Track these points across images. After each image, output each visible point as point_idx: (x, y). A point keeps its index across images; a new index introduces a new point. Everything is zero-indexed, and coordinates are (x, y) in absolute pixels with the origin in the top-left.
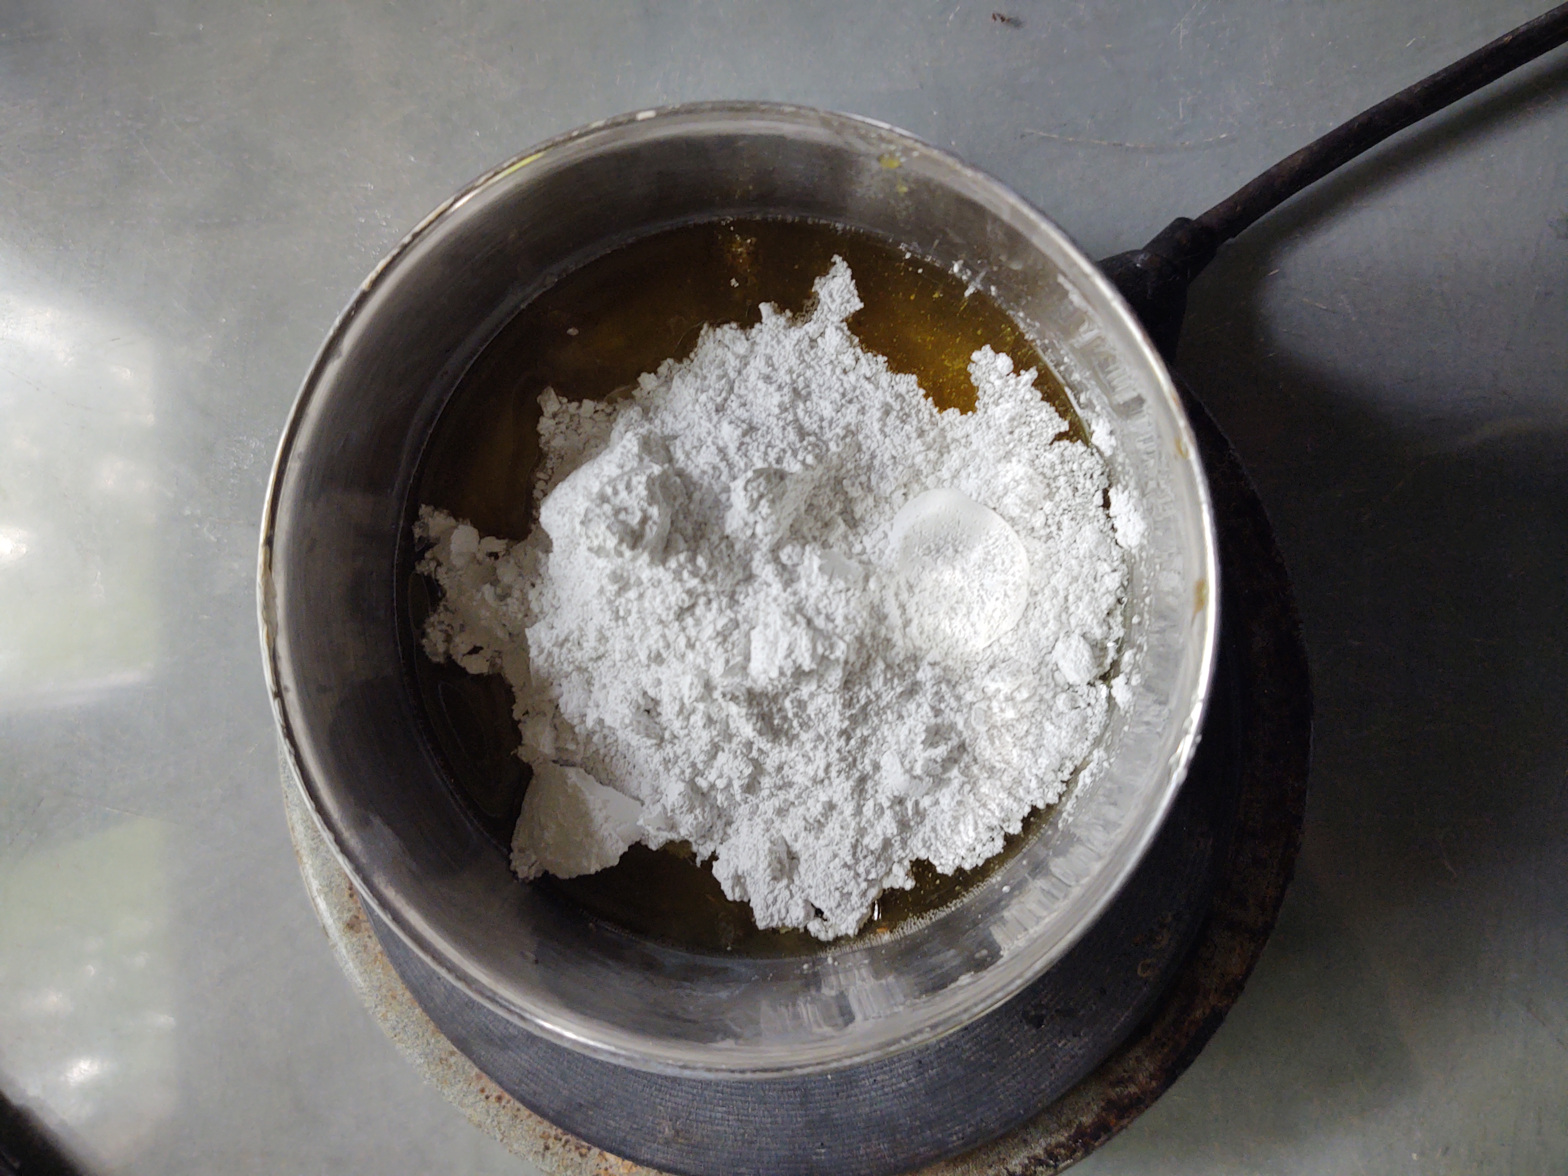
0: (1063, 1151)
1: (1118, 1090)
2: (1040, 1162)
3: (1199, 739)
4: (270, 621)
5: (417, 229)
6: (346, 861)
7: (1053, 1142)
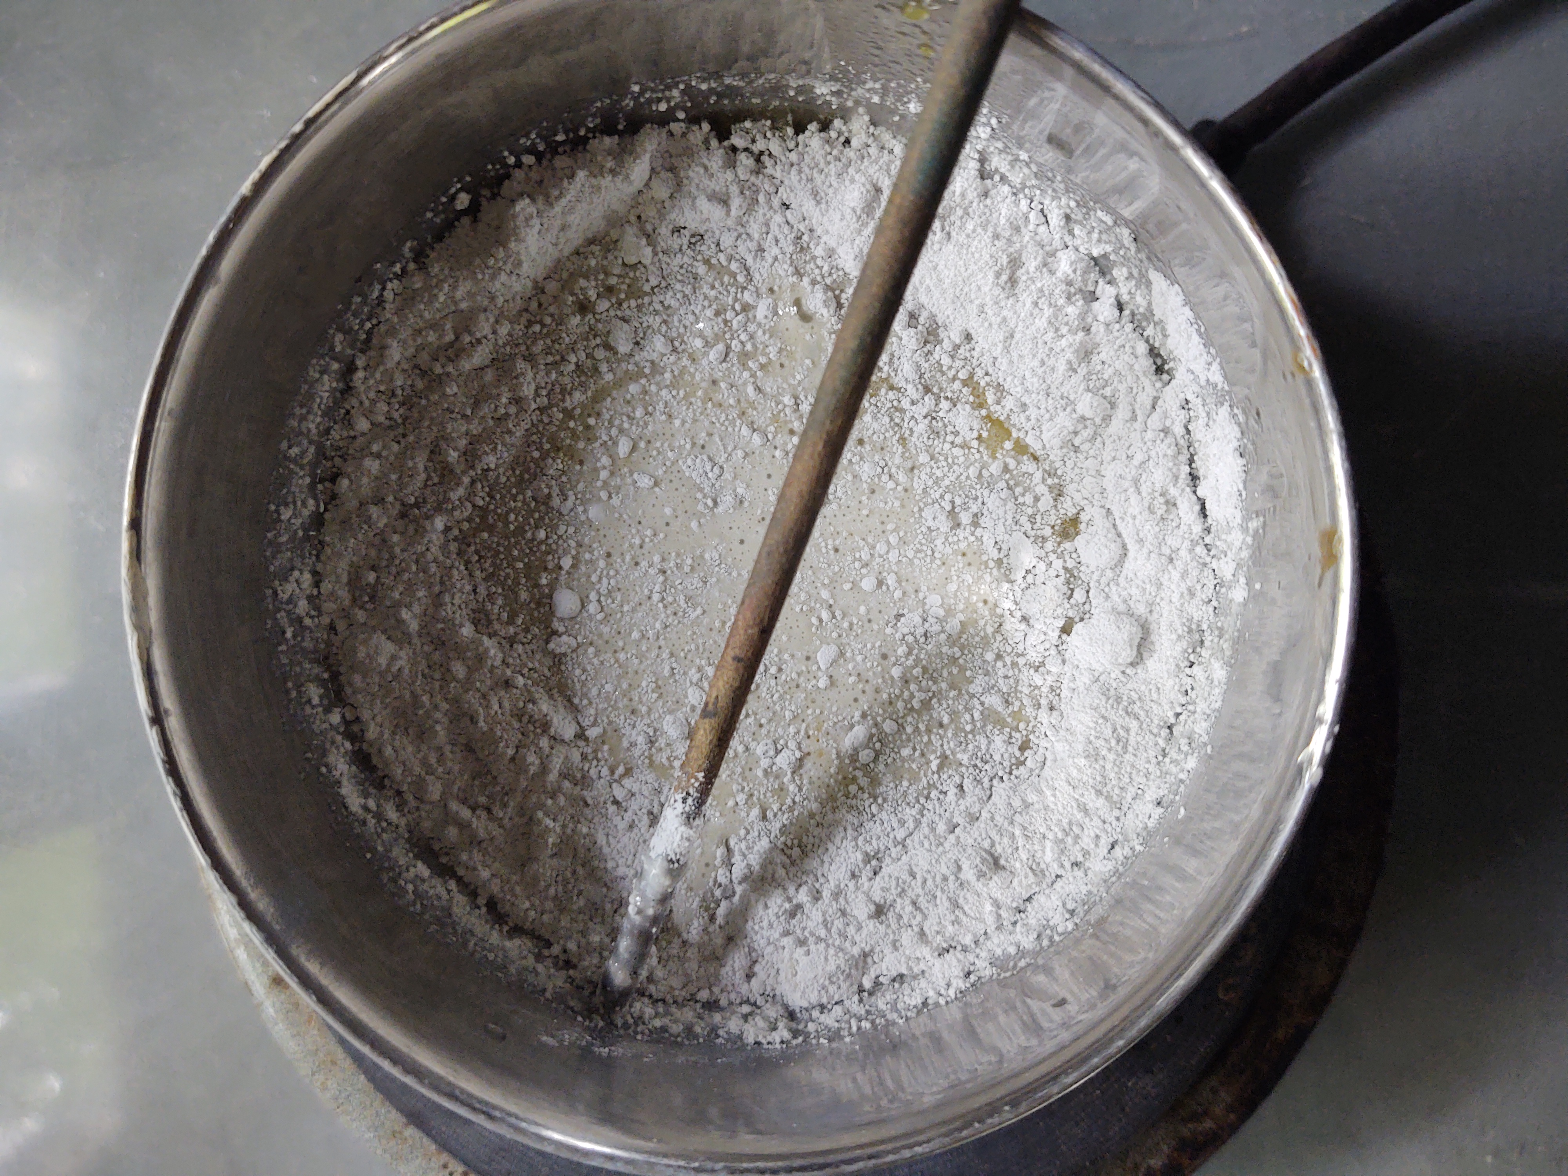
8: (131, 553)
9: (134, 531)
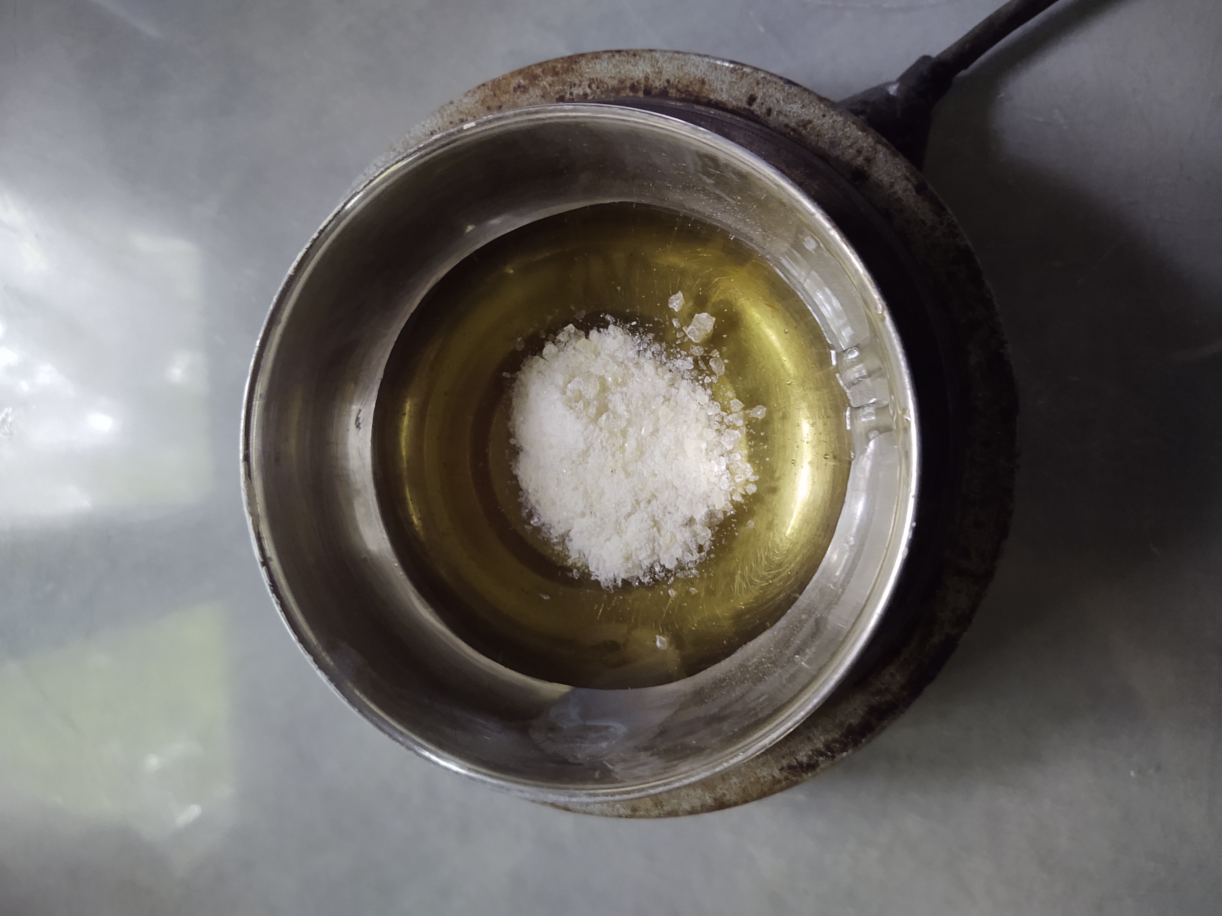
0: (837, 745)
1: (877, 698)
2: (821, 754)
4: (253, 514)
7: (830, 738)
8: (245, 474)
9: (246, 462)
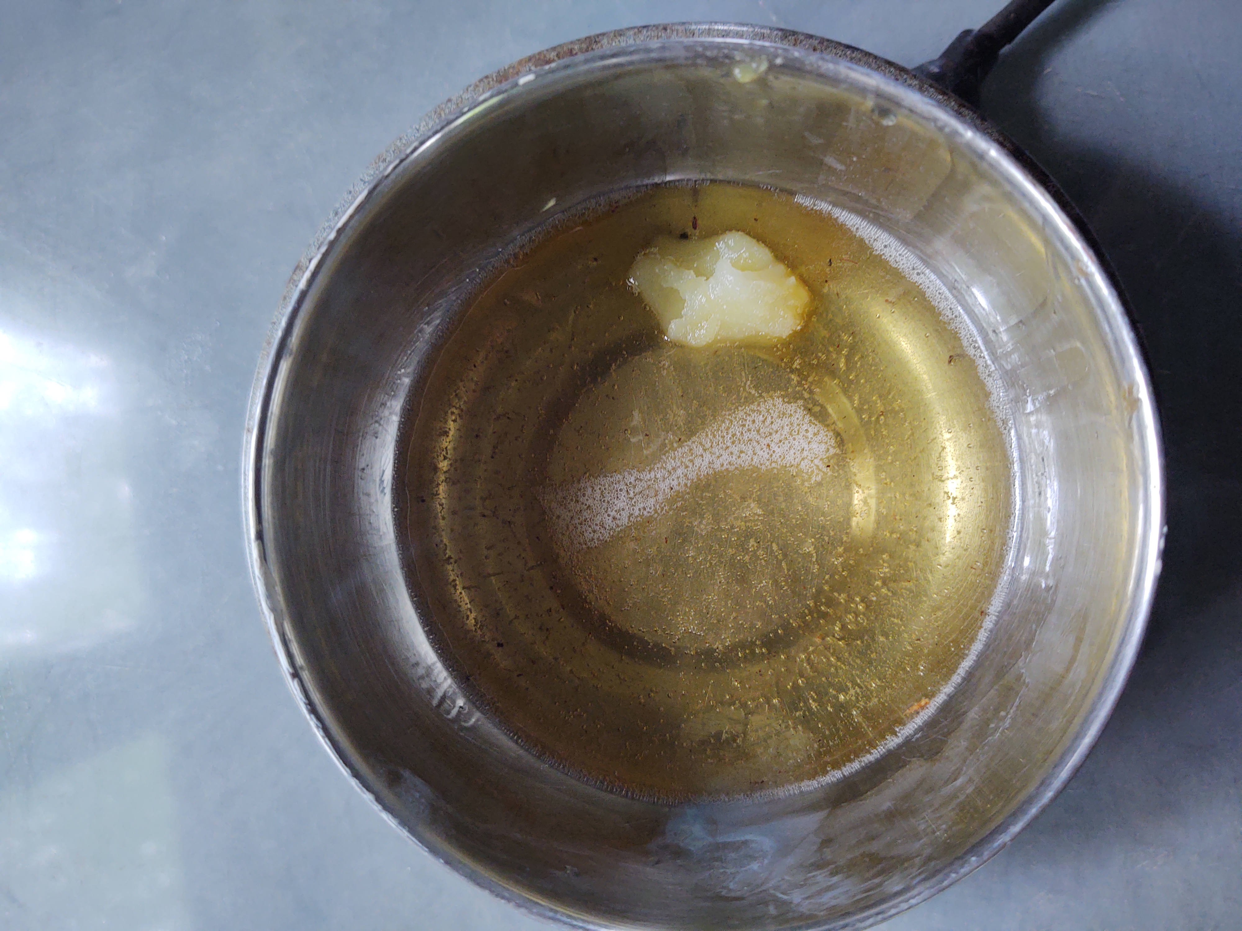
3: (1165, 529)
5: (340, 224)
6: (390, 816)
